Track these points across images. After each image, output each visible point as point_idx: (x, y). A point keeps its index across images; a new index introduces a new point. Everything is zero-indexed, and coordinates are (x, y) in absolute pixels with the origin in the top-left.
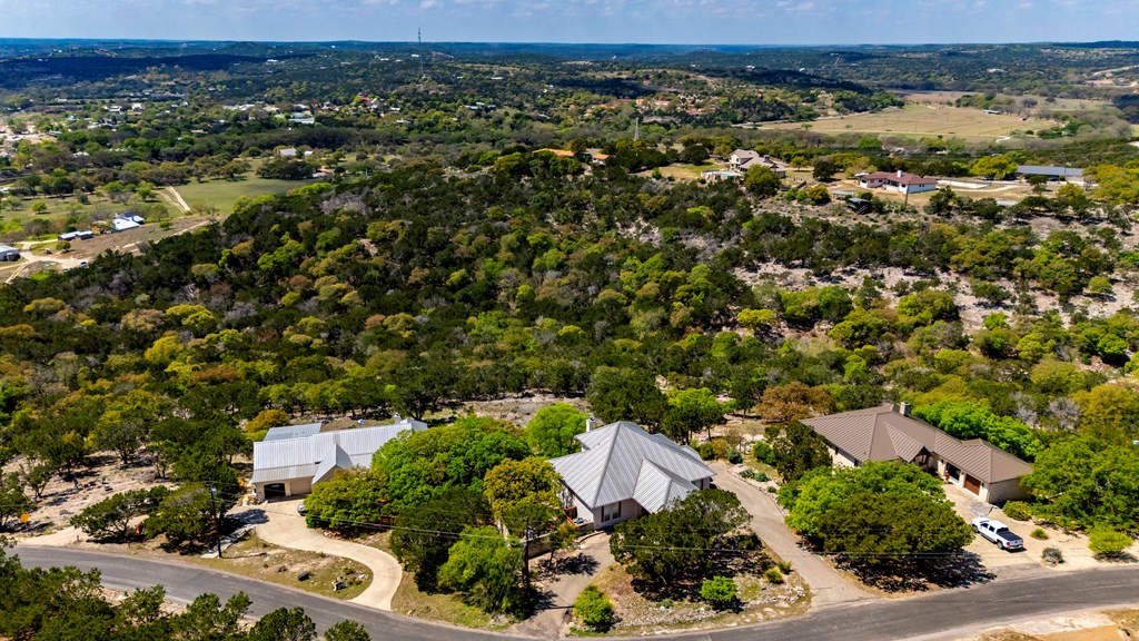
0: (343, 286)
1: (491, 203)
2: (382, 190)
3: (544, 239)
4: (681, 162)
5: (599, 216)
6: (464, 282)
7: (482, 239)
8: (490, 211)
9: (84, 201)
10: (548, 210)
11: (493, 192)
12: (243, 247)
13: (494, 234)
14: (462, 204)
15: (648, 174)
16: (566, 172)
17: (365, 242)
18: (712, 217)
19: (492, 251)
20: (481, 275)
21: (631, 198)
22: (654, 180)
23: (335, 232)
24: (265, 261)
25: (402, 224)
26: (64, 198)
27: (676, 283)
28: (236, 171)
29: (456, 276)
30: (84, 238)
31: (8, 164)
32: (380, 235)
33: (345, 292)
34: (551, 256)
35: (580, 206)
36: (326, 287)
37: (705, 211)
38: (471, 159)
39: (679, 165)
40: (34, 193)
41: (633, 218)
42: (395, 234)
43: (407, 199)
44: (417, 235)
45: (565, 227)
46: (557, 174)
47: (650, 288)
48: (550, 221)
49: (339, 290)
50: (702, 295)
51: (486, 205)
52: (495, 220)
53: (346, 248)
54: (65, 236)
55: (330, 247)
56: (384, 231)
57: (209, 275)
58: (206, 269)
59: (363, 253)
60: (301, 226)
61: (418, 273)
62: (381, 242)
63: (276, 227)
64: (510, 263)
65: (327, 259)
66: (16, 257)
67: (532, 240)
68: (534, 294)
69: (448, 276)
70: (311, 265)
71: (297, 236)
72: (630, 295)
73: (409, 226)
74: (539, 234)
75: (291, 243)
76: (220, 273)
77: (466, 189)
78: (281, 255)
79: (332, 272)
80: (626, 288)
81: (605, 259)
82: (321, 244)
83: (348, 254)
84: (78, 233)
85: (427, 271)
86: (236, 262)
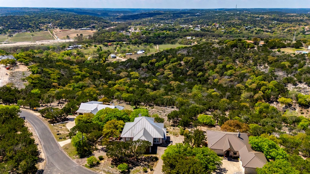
0: (171, 73)
1: (221, 54)
2: (193, 49)
3: (231, 66)
4: (291, 47)
5: (253, 61)
6: (203, 76)
7: (213, 65)
8: (219, 57)
9: (138, 46)
10: (237, 58)
11: (222, 52)
12: (154, 60)
13: (216, 63)
14: (212, 54)
15: (276, 50)
16: (248, 47)
17: (182, 62)
18: (289, 66)
19: (213, 68)
20: (207, 75)
21: (265, 57)
22: (277, 52)
23: (175, 59)
24: (157, 64)
25: (192, 58)
26: (135, 45)
27: (263, 85)
28: (173, 42)
29: (200, 74)
30: (130, 55)
32: (186, 60)
33: (170, 74)
34: (229, 72)
35: (248, 58)
36: (167, 72)
37: (287, 64)
38: (222, 42)
39: (289, 48)
40: (130, 44)
41: (264, 64)
42: (189, 61)
43: (198, 51)
44: (195, 62)
45: (240, 64)
46: (245, 48)
47: (254, 86)
48: (237, 61)
49: (169, 74)
50: (270, 90)
51: (219, 55)
52: (220, 59)
53: (176, 63)
54: (127, 54)
55: (172, 63)
56: (187, 60)
57: (144, 66)
58: (144, 65)
59: (181, 65)
60: (169, 56)
61: (190, 72)
62: (186, 63)
63: (163, 56)
64: (217, 72)
65: (170, 65)
66: (115, 57)
67: (228, 66)
68: (218, 82)
69: (198, 74)
70: (166, 67)
71: (167, 59)
72: (246, 87)
73: (195, 59)
74: (230, 65)
75: (165, 60)
76: (147, 66)
77: (215, 50)
78: (160, 63)
79: (170, 69)
80: (247, 84)
81: (245, 75)
82: (171, 61)
83: (176, 65)
84: (130, 54)
85: (193, 72)
86: (152, 64)
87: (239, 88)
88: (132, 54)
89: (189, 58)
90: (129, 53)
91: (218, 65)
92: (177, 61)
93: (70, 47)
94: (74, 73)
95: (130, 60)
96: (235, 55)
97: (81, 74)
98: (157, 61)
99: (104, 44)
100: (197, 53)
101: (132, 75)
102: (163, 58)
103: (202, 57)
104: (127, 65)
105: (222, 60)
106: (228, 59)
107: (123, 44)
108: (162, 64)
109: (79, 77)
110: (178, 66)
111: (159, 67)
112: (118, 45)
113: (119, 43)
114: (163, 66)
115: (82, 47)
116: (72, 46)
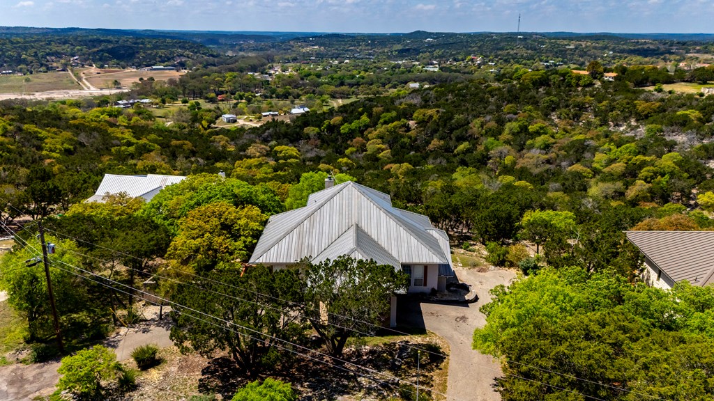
0: (383, 146)
1: (509, 102)
2: (437, 92)
3: (542, 128)
4: (687, 81)
5: (596, 116)
6: (470, 151)
7: (493, 124)
8: (506, 108)
9: (292, 102)
10: (554, 110)
11: (512, 97)
12: (337, 119)
13: (501, 122)
14: (487, 102)
15: (652, 88)
16: (578, 85)
17: (411, 123)
18: (699, 119)
19: (496, 134)
20: (481, 148)
21: (628, 104)
22: (656, 93)
23: (394, 114)
24: (345, 129)
25: (438, 111)
26: (283, 100)
27: (644, 164)
28: (378, 92)
29: (462, 146)
30: (274, 116)
31: (269, 84)
32: (421, 117)
33: (383, 150)
34: (540, 140)
35: (582, 108)
36: (371, 146)
37: (694, 114)
39: (683, 83)
40: (271, 97)
41: (626, 119)
42: (431, 117)
43: (450, 96)
44: (446, 119)
45: (564, 122)
46: (569, 85)
47: (618, 167)
48: (553, 118)
49: (379, 149)
50: (667, 177)
51: (504, 104)
52: (509, 113)
53: (395, 123)
54: (264, 114)
55: (386, 123)
56: (424, 115)
57: (312, 134)
58: (311, 130)
59: (408, 129)
60: (375, 109)
61: (435, 143)
62: (422, 123)
63: (360, 109)
64: (507, 142)
65: (381, 129)
66: (235, 121)
67: (532, 128)
68: (514, 163)
69: (456, 147)
70: (370, 133)
71: (370, 116)
72: (596, 172)
73: (443, 112)
74: (539, 125)
75: (365, 118)
76: (319, 134)
77: (494, 93)
78: (354, 125)
79: (381, 137)
80: (595, 165)
81: (585, 144)
82: (381, 121)
83: (395, 127)
84: (272, 113)
85: (442, 142)
86: (331, 128)
87: (578, 175)
88: (277, 113)
89: (429, 112)
90: (271, 111)
91: (508, 125)
92: (398, 118)
93: (120, 102)
94: (115, 142)
95: (275, 124)
96: (547, 102)
97: (137, 143)
98: (345, 121)
99: (206, 98)
100: (447, 100)
101: (281, 152)
102: (361, 114)
103: (463, 108)
104: (266, 134)
105: (516, 114)
106: (530, 111)
107: (255, 97)
108: (360, 127)
109: (131, 149)
110: (401, 131)
111: (351, 134)
112: (242, 99)
113: (243, 95)
114: (361, 131)
115: (149, 103)
116: (125, 102)
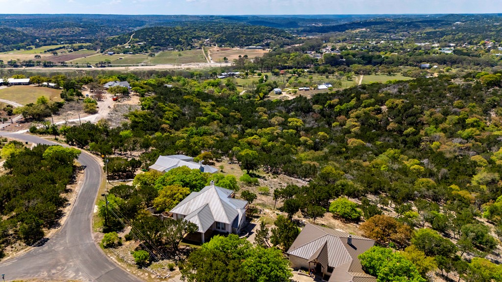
0: (356, 124)
1: (461, 98)
2: (411, 85)
3: (476, 122)
6: (414, 134)
7: (439, 115)
8: (456, 103)
9: (327, 77)
10: (494, 106)
11: (464, 94)
12: (335, 101)
13: (446, 113)
14: (444, 97)
17: (383, 107)
19: (437, 123)
20: (422, 132)
23: (373, 100)
24: (337, 108)
25: (403, 102)
26: (321, 75)
28: (392, 71)
29: (411, 129)
30: (306, 90)
31: (317, 61)
32: (391, 105)
33: (356, 126)
34: (468, 131)
36: (350, 122)
38: (472, 75)
40: (314, 73)
42: (397, 106)
43: (418, 90)
44: (406, 108)
45: (497, 118)
48: (491, 113)
49: (353, 125)
51: (457, 99)
52: (458, 107)
53: (371, 108)
54: (300, 89)
55: (365, 107)
56: (393, 104)
57: (316, 110)
58: (317, 107)
59: (379, 111)
60: (362, 96)
61: (392, 125)
62: (391, 108)
63: (353, 95)
64: (444, 130)
65: (360, 111)
66: (280, 93)
67: (469, 121)
68: (439, 148)
69: (406, 129)
70: (352, 113)
71: (358, 99)
72: (491, 162)
73: (406, 103)
74: (474, 119)
75: (353, 102)
76: (322, 110)
77: (452, 90)
78: (344, 106)
79: (357, 117)
80: (493, 158)
81: (498, 139)
82: (363, 105)
83: (369, 111)
84: (305, 88)
85: (396, 125)
86: (332, 106)
87: (475, 164)
88: (308, 88)
89: (397, 101)
91: (449, 117)
92: (373, 105)
93: (223, 74)
94: (200, 113)
95: (300, 99)
96: (489, 101)
97: (211, 114)
98: (340, 103)
99: (273, 72)
100: (415, 92)
101: (290, 122)
102: (352, 98)
103: (424, 100)
104: (292, 106)
105: (461, 108)
106: (474, 107)
107: (304, 72)
108: (347, 108)
109: (205, 119)
110: (372, 114)
111: (339, 113)
112: (295, 74)
113: (297, 71)
114: (347, 113)
115: (239, 75)
116: (225, 73)
